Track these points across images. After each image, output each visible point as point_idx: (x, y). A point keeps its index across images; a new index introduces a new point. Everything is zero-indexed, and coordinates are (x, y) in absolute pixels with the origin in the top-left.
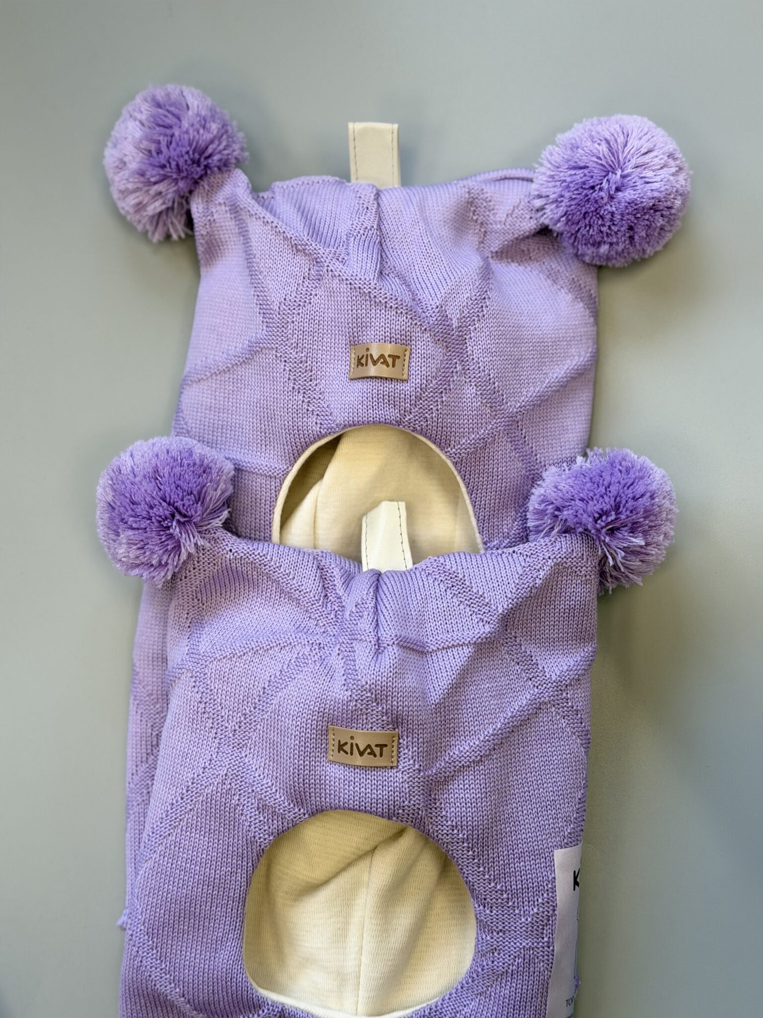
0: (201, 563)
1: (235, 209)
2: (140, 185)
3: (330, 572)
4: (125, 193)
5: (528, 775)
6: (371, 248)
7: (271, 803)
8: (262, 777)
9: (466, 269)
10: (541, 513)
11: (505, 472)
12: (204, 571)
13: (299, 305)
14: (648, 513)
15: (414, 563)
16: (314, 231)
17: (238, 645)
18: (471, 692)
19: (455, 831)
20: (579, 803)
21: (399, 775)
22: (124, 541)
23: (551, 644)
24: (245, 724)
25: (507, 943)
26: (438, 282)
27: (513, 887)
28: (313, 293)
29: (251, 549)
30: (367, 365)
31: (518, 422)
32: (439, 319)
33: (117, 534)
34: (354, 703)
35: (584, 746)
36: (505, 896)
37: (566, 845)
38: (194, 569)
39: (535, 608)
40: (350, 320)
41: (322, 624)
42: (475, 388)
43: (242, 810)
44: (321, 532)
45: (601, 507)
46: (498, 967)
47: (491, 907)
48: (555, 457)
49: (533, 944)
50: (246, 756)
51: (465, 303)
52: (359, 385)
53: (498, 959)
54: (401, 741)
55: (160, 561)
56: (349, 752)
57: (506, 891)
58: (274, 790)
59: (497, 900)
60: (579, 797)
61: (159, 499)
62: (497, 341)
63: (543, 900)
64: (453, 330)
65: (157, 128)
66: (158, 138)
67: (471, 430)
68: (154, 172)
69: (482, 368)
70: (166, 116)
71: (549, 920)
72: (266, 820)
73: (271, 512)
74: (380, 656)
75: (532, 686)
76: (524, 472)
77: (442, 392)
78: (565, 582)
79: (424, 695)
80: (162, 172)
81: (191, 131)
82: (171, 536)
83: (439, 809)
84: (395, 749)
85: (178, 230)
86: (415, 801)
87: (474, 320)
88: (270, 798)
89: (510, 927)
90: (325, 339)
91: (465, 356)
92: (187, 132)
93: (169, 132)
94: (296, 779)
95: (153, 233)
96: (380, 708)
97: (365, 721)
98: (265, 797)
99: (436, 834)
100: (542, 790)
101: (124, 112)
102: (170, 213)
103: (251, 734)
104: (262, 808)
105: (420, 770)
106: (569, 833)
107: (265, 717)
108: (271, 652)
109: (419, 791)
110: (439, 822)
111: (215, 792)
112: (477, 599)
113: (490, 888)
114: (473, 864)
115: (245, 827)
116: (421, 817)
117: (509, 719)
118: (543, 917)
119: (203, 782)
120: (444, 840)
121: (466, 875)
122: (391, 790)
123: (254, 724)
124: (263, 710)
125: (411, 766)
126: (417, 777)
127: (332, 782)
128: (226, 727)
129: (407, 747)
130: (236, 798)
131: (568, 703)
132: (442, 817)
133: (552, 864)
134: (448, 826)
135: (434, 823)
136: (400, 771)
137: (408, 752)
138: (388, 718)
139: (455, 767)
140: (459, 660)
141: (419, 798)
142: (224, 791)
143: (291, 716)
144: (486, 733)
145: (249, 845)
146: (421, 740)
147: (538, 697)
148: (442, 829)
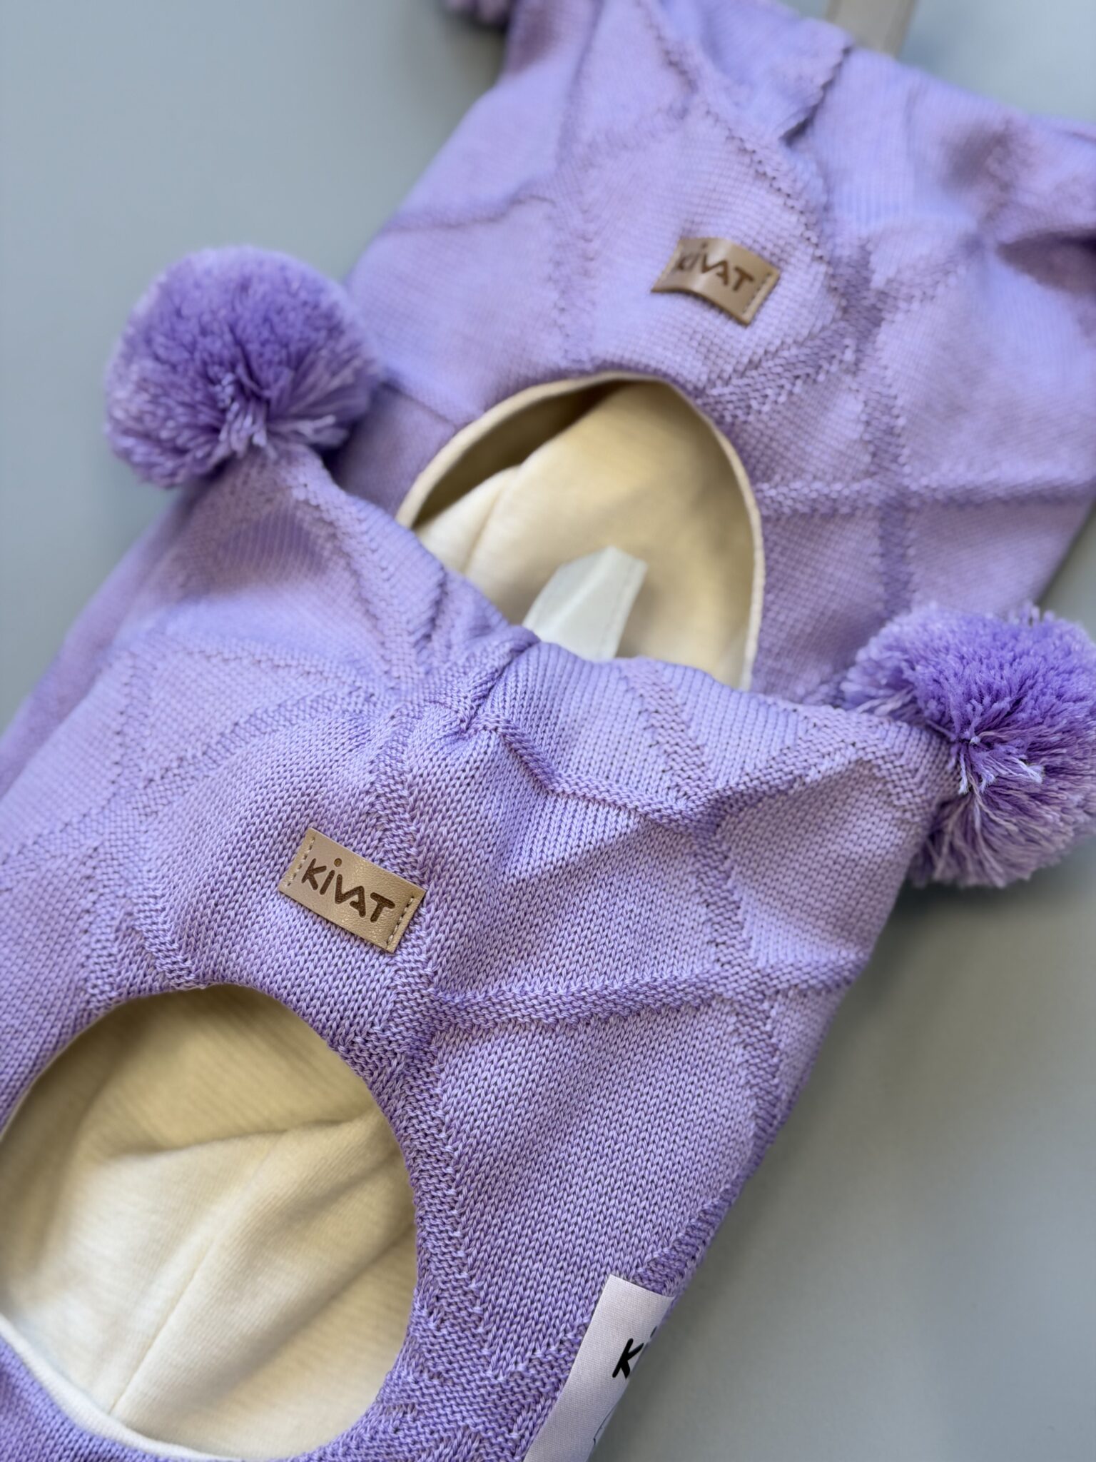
0: (248, 488)
5: (629, 1111)
7: (144, 929)
8: (152, 875)
15: (616, 656)
18: (594, 899)
19: (443, 1135)
20: (700, 1219)
21: (389, 972)
23: (784, 906)
25: (439, 1405)
27: (500, 1301)
33: (129, 364)
34: (372, 799)
35: (760, 1121)
36: (477, 1309)
37: (638, 1280)
38: (232, 493)
39: (785, 823)
43: (91, 924)
45: (991, 680)
46: (401, 1444)
47: (442, 1321)
49: (486, 1430)
50: (146, 832)
53: (409, 1429)
54: (423, 911)
56: (320, 885)
57: (483, 1302)
58: (159, 907)
59: (459, 1309)
60: (706, 1206)
61: (224, 324)
63: (545, 1355)
71: (537, 1402)
72: (119, 957)
75: (713, 958)
76: (880, 606)
77: (798, 377)
78: (862, 803)
79: (504, 852)
83: (432, 1078)
84: (405, 921)
86: (394, 1034)
88: (147, 917)
89: (458, 1376)
91: (869, 346)
94: (204, 896)
96: (413, 828)
97: (375, 843)
98: (140, 911)
99: (404, 1124)
100: (640, 1151)
103: (175, 798)
104: (127, 931)
105: (430, 981)
106: (654, 1260)
107: (212, 774)
108: (281, 672)
109: (411, 1021)
110: (422, 1103)
111: (60, 873)
112: (688, 750)
113: (457, 1280)
114: (447, 1217)
115: (79, 956)
116: (392, 1074)
117: (641, 986)
118: (530, 1389)
119: (52, 848)
120: (416, 1143)
121: (424, 1234)
122: (360, 992)
123: (190, 781)
124: (215, 762)
125: (419, 965)
126: (419, 991)
127: (264, 932)
128: (140, 770)
129: (428, 928)
130: (92, 897)
131: (765, 1024)
132: (431, 1096)
133: (595, 1298)
134: (433, 1119)
135: (412, 1100)
136: (395, 964)
137: (425, 937)
138: (420, 853)
139: (500, 1015)
140: (601, 830)
141: (405, 1034)
142: (78, 876)
143: (253, 782)
144: (587, 984)
145: (71, 994)
146: (459, 926)
147: (715, 982)
148: (421, 1118)
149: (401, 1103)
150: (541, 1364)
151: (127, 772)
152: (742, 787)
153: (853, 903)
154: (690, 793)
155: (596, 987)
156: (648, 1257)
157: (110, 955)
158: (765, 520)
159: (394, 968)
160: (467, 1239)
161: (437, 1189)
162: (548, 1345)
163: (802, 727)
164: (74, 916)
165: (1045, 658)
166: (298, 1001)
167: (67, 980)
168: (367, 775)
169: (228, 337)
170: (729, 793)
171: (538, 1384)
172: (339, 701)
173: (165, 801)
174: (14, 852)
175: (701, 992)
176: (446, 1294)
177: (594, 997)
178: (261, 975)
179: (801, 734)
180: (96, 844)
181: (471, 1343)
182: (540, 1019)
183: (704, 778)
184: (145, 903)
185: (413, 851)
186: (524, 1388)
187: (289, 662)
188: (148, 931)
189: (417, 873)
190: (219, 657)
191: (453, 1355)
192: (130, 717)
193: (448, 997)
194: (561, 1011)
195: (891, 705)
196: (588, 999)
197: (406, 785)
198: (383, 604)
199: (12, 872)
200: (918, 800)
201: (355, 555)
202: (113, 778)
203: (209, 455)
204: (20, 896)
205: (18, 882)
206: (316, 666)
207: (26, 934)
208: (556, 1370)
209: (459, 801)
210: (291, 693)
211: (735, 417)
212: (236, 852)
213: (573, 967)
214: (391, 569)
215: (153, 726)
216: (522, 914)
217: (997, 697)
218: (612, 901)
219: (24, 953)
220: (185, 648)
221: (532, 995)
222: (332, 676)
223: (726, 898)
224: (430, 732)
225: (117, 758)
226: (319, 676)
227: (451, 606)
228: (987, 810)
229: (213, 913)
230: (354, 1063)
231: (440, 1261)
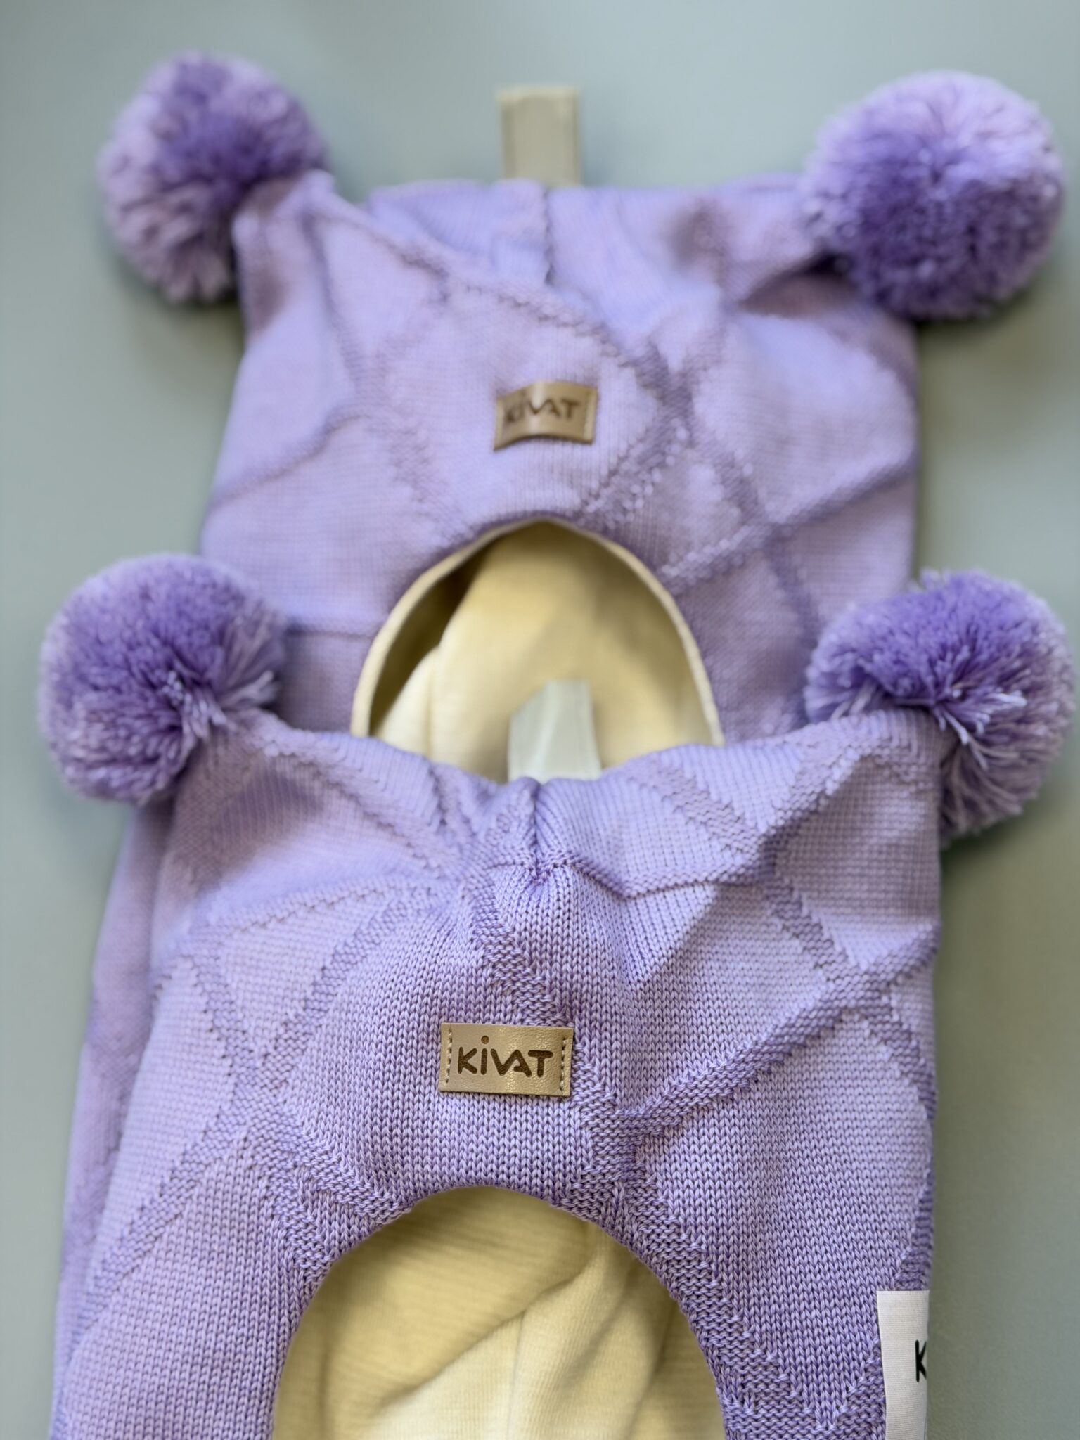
0: (221, 766)
2: (152, 192)
3: (450, 785)
7: (329, 1185)
10: (833, 678)
12: (227, 782)
14: (1028, 657)
15: (602, 771)
18: (710, 972)
19: (684, 1237)
20: (921, 1209)
21: (575, 1113)
22: (82, 714)
27: (798, 1360)
28: (433, 323)
31: (786, 542)
32: (649, 354)
34: (490, 971)
35: (926, 1102)
36: (783, 1376)
37: (900, 1285)
38: (208, 777)
42: (710, 471)
44: (440, 740)
47: (756, 1403)
52: (509, 455)
54: (579, 1046)
57: (785, 1369)
58: (334, 1159)
59: (767, 1385)
60: (920, 1196)
63: (858, 1388)
67: (704, 539)
69: (723, 443)
71: (869, 1433)
74: (539, 889)
75: (824, 979)
77: (652, 469)
78: (878, 794)
82: (165, 701)
83: (651, 1192)
88: (327, 1174)
94: (376, 1128)
98: (318, 1172)
99: (645, 1243)
100: (848, 1173)
104: (313, 1196)
105: (614, 1105)
106: (903, 1262)
107: (324, 1021)
108: (339, 907)
109: (613, 1147)
110: (652, 1218)
111: (222, 1176)
112: (720, 813)
113: (753, 1360)
114: (720, 1308)
115: (276, 1241)
116: (617, 1203)
117: (782, 1028)
118: (859, 1425)
119: (203, 1158)
120: (663, 1255)
121: (705, 1334)
122: (559, 1143)
123: (303, 1039)
124: (320, 1010)
125: (598, 1095)
126: (608, 1118)
127: (446, 1133)
128: (251, 1051)
129: (590, 1059)
131: (891, 1016)
132: (657, 1208)
133: (874, 1318)
134: (668, 1226)
135: (642, 1218)
136: (576, 1105)
137: (592, 1068)
138: (554, 998)
139: (682, 1108)
140: (688, 910)
141: (613, 1161)
142: (240, 1171)
143: (370, 1009)
144: (740, 1047)
145: (284, 1278)
147: (836, 999)
148: (658, 1231)
149: (635, 1227)
150: (858, 1398)
151: (238, 1059)
152: (781, 823)
153: (909, 881)
154: (741, 846)
155: (749, 1046)
156: (899, 1262)
157: (307, 1225)
158: (677, 598)
159: (577, 1109)
160: (746, 1319)
161: (699, 1288)
162: (856, 1378)
164: (254, 1208)
165: (973, 604)
166: (509, 1177)
167: (275, 1267)
168: (474, 953)
169: (155, 642)
170: (773, 832)
171: (864, 1416)
173: (288, 1067)
174: (167, 1180)
175: (829, 1012)
176: (749, 1378)
177: (752, 1056)
178: (462, 1171)
179: (802, 758)
180: (243, 1135)
181: (791, 1410)
182: (717, 1096)
183: (747, 829)
185: (547, 998)
186: (855, 1426)
187: (341, 895)
188: (335, 1185)
189: (558, 1016)
190: (274, 921)
191: (780, 1428)
192: (215, 1011)
193: (634, 1112)
194: (731, 1080)
195: (861, 702)
196: (748, 1059)
197: (515, 944)
198: (392, 812)
199: (174, 1198)
201: (346, 781)
202: (228, 1070)
203: (179, 752)
204: (193, 1216)
205: (184, 1204)
206: (367, 888)
207: (215, 1247)
208: (873, 1397)
209: (568, 936)
210: (359, 919)
211: (617, 522)
212: (387, 1075)
213: (721, 1038)
214: (383, 778)
215: (243, 1008)
216: (659, 1011)
217: (956, 651)
218: (724, 967)
219: (222, 1265)
220: (237, 928)
221: (701, 1077)
222: (386, 889)
223: (808, 925)
224: (510, 891)
225: (222, 1052)
226: (374, 895)
227: (448, 788)
228: (986, 750)
229: (391, 1139)
230: (580, 1209)
231: (730, 1351)
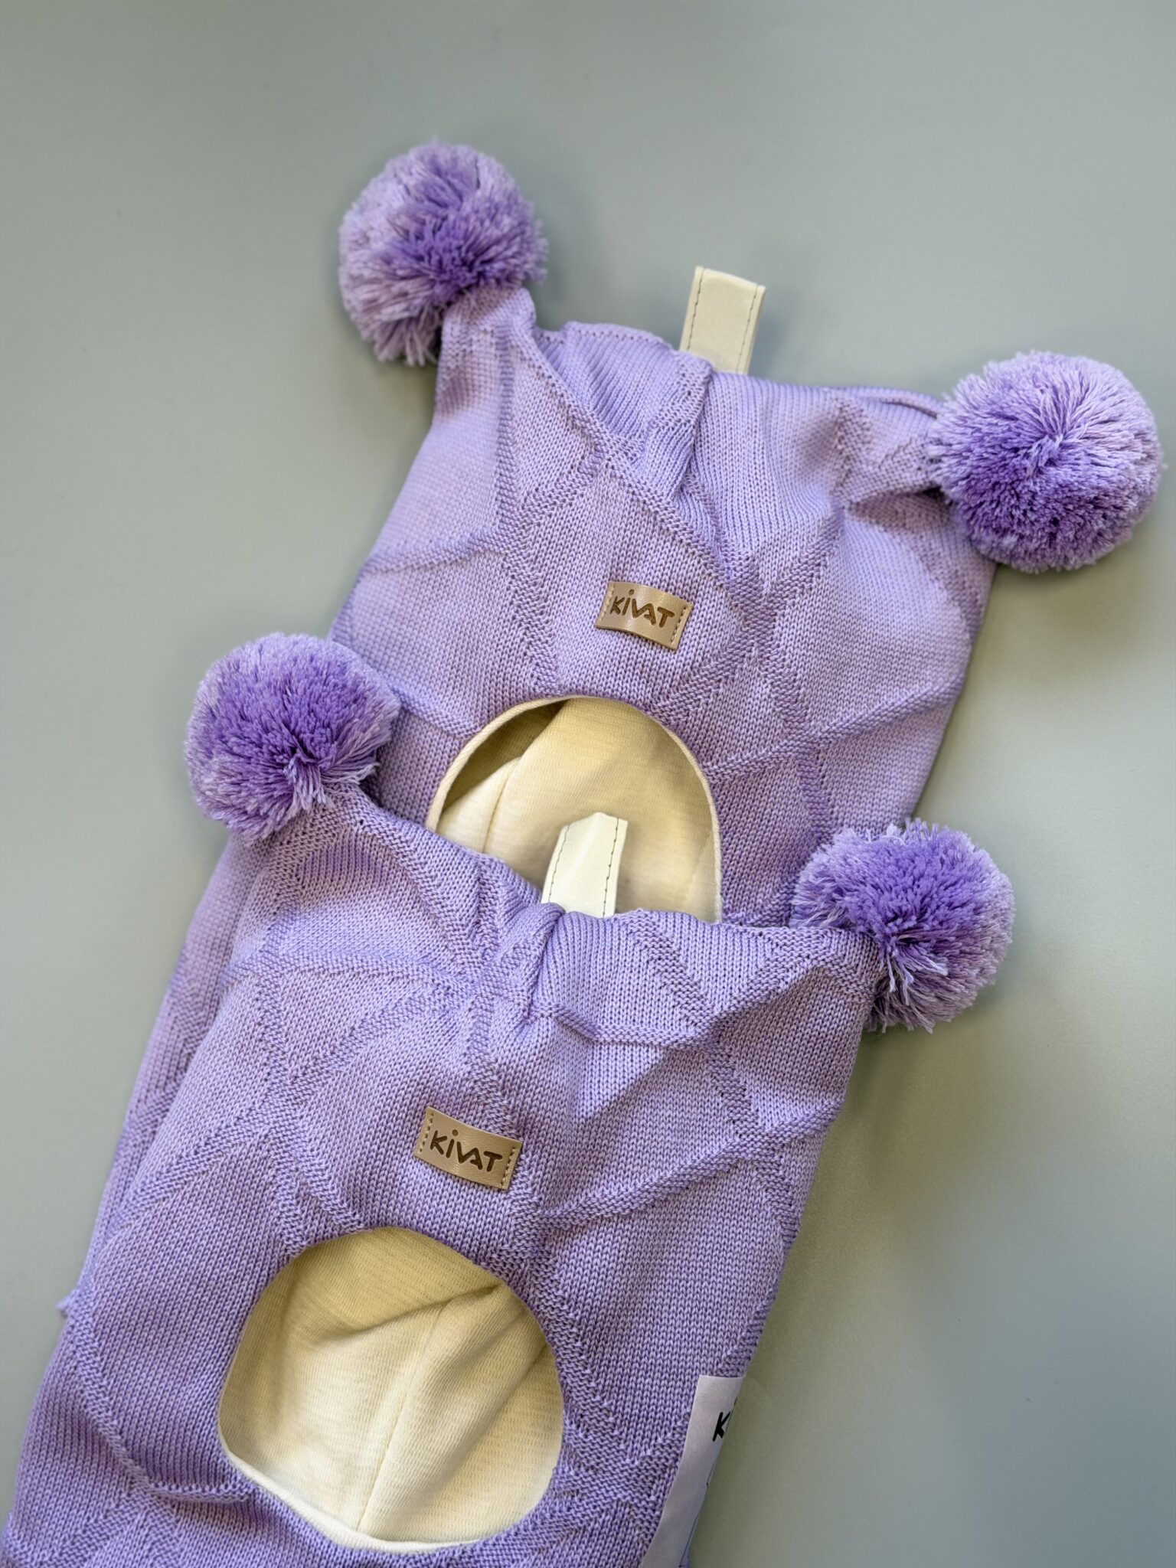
0: (316, 828)
1: (504, 344)
2: (381, 276)
3: (493, 890)
4: (357, 280)
5: (693, 1257)
6: (677, 450)
7: (318, 1194)
8: (315, 1153)
9: (804, 516)
10: (814, 890)
11: (781, 818)
12: (317, 840)
13: (555, 503)
14: (964, 932)
15: (617, 911)
16: (605, 404)
17: (334, 958)
18: (642, 1114)
19: (565, 1307)
20: (755, 1318)
21: (507, 1204)
22: (216, 767)
23: (779, 1080)
24: (313, 1072)
25: (596, 1488)
26: (759, 524)
27: (627, 1410)
28: (579, 492)
29: (391, 827)
30: (624, 613)
31: (819, 752)
32: (745, 576)
33: (209, 755)
34: (472, 1084)
35: (786, 1238)
36: (611, 1419)
37: (720, 1373)
38: (304, 833)
39: (768, 1022)
40: (619, 544)
41: (460, 962)
42: (770, 687)
43: (275, 1192)
44: (498, 830)
45: (900, 904)
46: (574, 1518)
47: (588, 1430)
48: (861, 816)
49: (633, 1499)
50: (302, 1117)
51: (789, 564)
52: (606, 638)
53: (578, 1507)
54: (523, 1156)
55: (258, 809)
56: (445, 1152)
57: (614, 1414)
58: (326, 1177)
59: (599, 1421)
60: (758, 1309)
61: (280, 721)
62: (821, 629)
63: (664, 1440)
64: (760, 597)
65: (427, 203)
66: (423, 217)
67: (748, 745)
68: (405, 263)
69: (788, 661)
70: (443, 189)
71: (664, 1472)
72: (303, 1216)
73: (435, 784)
74: (526, 1027)
75: (733, 1132)
76: (809, 825)
77: (720, 681)
78: (821, 997)
79: (573, 1101)
80: (416, 266)
81: (472, 219)
82: (282, 779)
83: (550, 1269)
84: (511, 1165)
85: (417, 352)
86: (519, 1247)
87: (795, 591)
88: (318, 1186)
89: (606, 1466)
90: (577, 561)
91: (769, 638)
92: (466, 219)
93: (441, 212)
94: (361, 1169)
95: (382, 347)
96: (505, 1102)
97: (479, 1114)
98: (312, 1182)
99: (536, 1303)
100: (705, 1283)
101: (389, 167)
102: (412, 327)
103: (318, 1088)
104: (303, 1197)
105: (538, 1205)
106: (728, 1356)
107: (343, 1070)
108: (377, 980)
109: (529, 1235)
110: (546, 1287)
111: (243, 1157)
112: (688, 987)
113: (593, 1402)
114: (579, 1361)
115: (271, 1217)
116: (522, 1273)
117: (686, 1169)
118: (658, 1465)
119: (232, 1138)
120: (547, 1315)
121: (564, 1374)
122: (489, 1223)
123: (326, 1076)
124: (343, 1060)
125: (528, 1196)
126: (531, 1213)
127: (410, 1189)
128: (285, 1069)
129: (529, 1168)
130: (272, 1172)
131: (778, 1171)
132: (552, 1281)
133: (692, 1393)
134: (556, 1297)
135: (538, 1286)
136: (510, 1198)
137: (527, 1176)
138: (513, 1118)
139: (590, 1215)
140: (638, 1066)
141: (526, 1245)
142: (257, 1158)
143: (378, 1078)
144: (648, 1179)
145: (271, 1245)
146: (551, 1163)
147: (738, 1151)
148: (548, 1298)
149: (532, 1290)
150: (663, 1446)
151: (274, 1070)
152: (733, 1009)
154: (696, 1021)
155: (655, 1180)
156: (724, 1355)
157: (296, 1215)
159: (510, 1201)
160: (595, 1374)
161: (567, 1344)
162: (665, 1433)
163: (768, 947)
164: (261, 1188)
165: (935, 877)
166: (446, 1237)
168: (464, 1066)
170: (724, 1015)
171: (663, 1460)
172: (427, 1003)
173: (310, 1092)
175: (729, 1160)
176: (587, 1413)
177: (654, 1187)
178: (415, 1221)
179: (768, 955)
180: (266, 1132)
181: (611, 1443)
182: (619, 1213)
183: (704, 1008)
184: (314, 1176)
185: (508, 1117)
186: (654, 1466)
187: (380, 970)
188: (321, 1196)
191: (600, 1453)
192: (266, 1027)
193: (552, 1212)
194: (633, 1203)
196: (651, 1190)
197: (495, 1071)
198: (439, 907)
199: (204, 1159)
200: (861, 987)
201: (410, 869)
202: (265, 1076)
203: (285, 815)
204: (215, 1177)
205: (210, 1166)
207: (227, 1205)
208: (674, 1449)
209: (536, 1077)
210: (389, 998)
212: (378, 1133)
213: (635, 1169)
214: (440, 876)
215: (287, 1033)
216: (593, 1140)
217: (906, 917)
218: (654, 1113)
219: (228, 1220)
221: (610, 1196)
222: (415, 978)
223: (734, 1086)
224: (503, 1026)
225: (264, 1060)
226: (406, 980)
227: (489, 893)
229: (369, 1180)
230: (493, 1271)
231: (579, 1391)
